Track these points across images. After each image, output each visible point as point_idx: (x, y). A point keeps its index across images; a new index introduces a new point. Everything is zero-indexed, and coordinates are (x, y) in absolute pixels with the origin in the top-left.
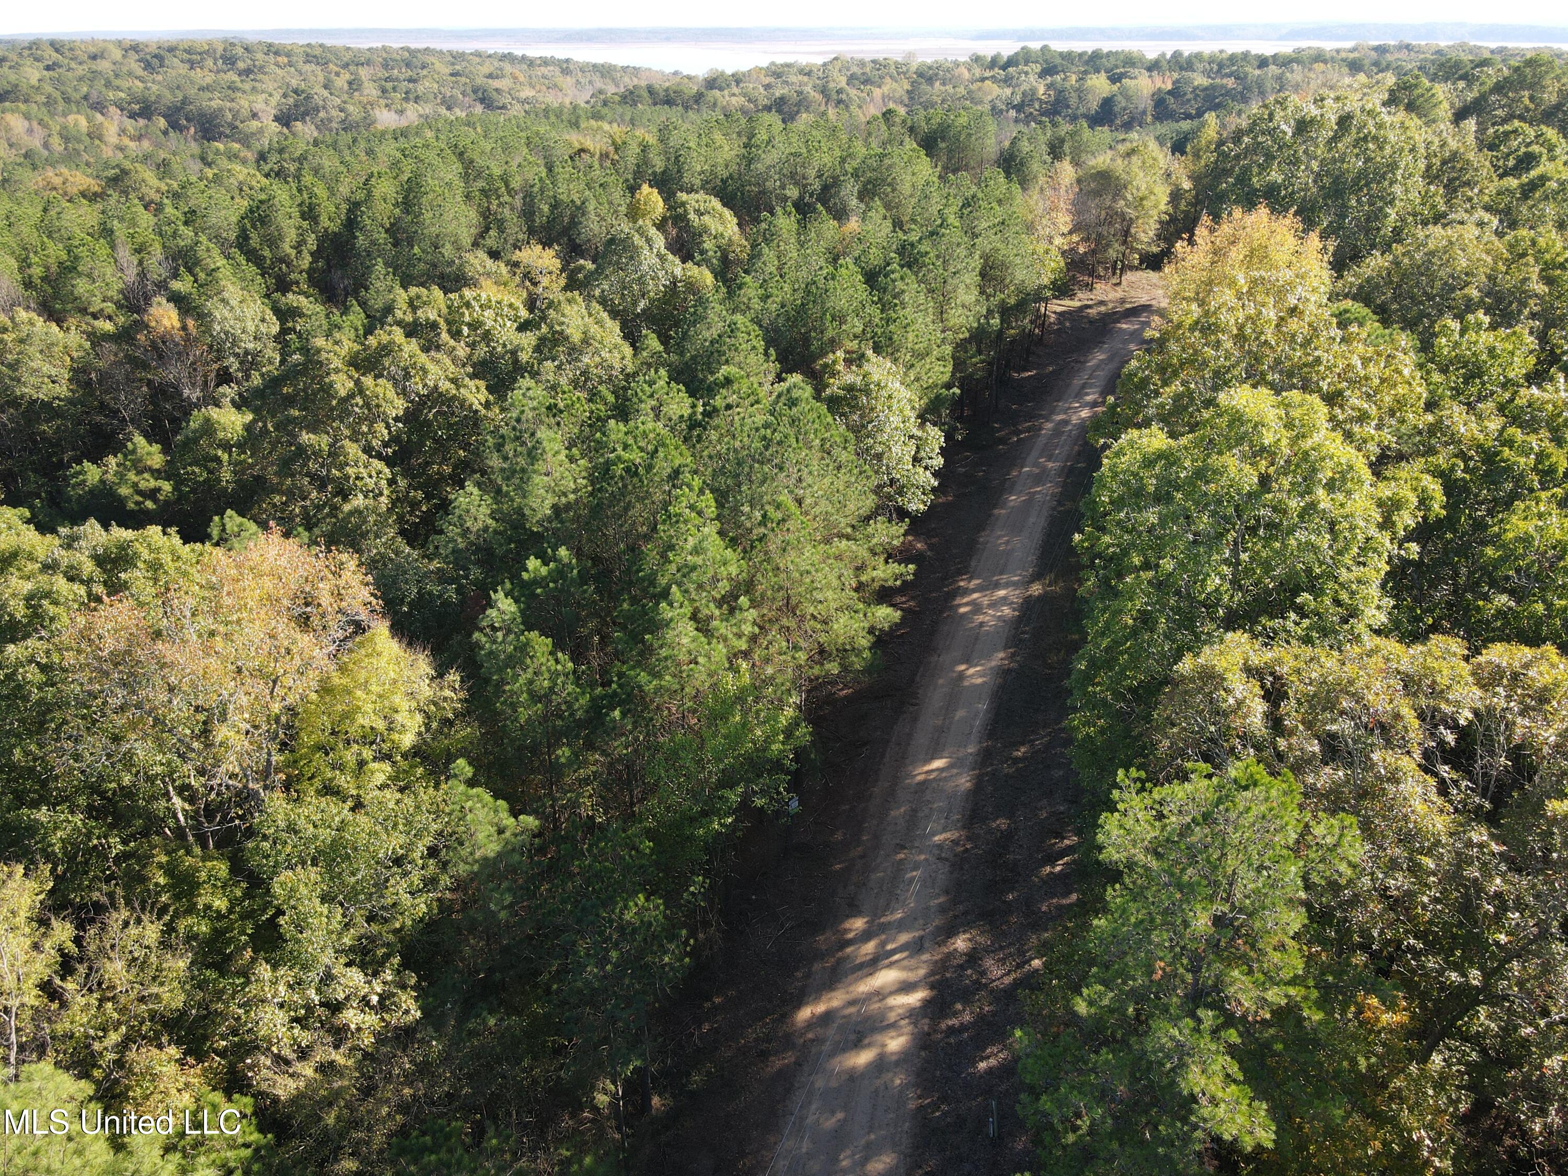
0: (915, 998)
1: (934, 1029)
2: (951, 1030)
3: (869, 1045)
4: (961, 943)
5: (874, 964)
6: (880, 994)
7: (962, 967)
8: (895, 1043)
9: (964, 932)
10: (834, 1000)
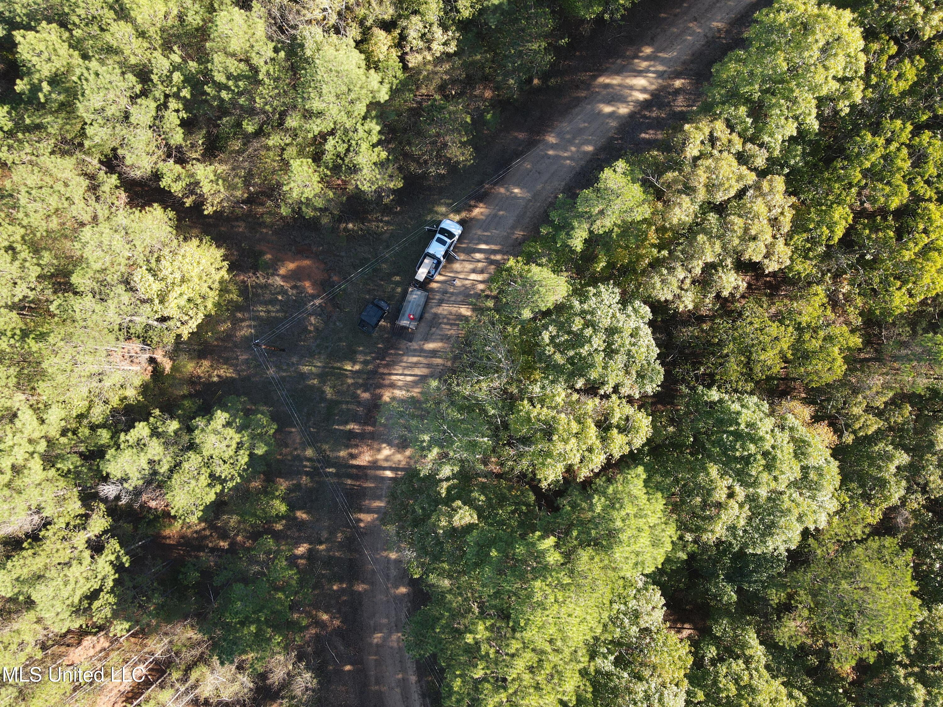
0: (641, 97)
1: (639, 113)
2: (645, 117)
3: (613, 105)
4: (678, 83)
5: (640, 73)
6: (632, 88)
7: (669, 93)
8: (624, 110)
9: (684, 79)
10: (615, 80)
